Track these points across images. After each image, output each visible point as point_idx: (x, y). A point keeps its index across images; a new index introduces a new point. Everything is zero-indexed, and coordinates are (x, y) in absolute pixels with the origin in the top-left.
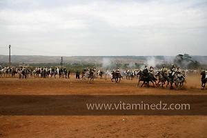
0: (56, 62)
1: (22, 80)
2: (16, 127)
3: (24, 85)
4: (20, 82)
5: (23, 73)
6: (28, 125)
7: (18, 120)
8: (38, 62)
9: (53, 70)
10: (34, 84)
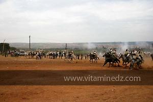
0: (62, 47)
1: (38, 60)
2: (35, 94)
3: (40, 64)
4: (37, 62)
5: (39, 55)
6: (43, 92)
7: (36, 89)
8: (49, 47)
9: (60, 53)
10: (46, 63)
